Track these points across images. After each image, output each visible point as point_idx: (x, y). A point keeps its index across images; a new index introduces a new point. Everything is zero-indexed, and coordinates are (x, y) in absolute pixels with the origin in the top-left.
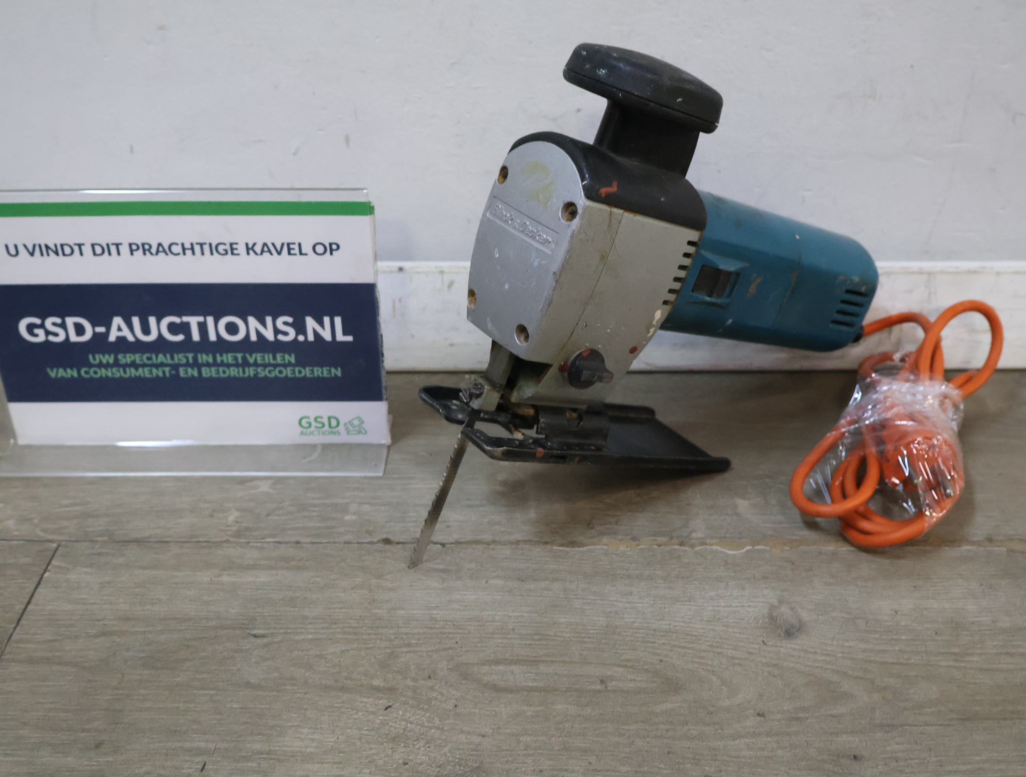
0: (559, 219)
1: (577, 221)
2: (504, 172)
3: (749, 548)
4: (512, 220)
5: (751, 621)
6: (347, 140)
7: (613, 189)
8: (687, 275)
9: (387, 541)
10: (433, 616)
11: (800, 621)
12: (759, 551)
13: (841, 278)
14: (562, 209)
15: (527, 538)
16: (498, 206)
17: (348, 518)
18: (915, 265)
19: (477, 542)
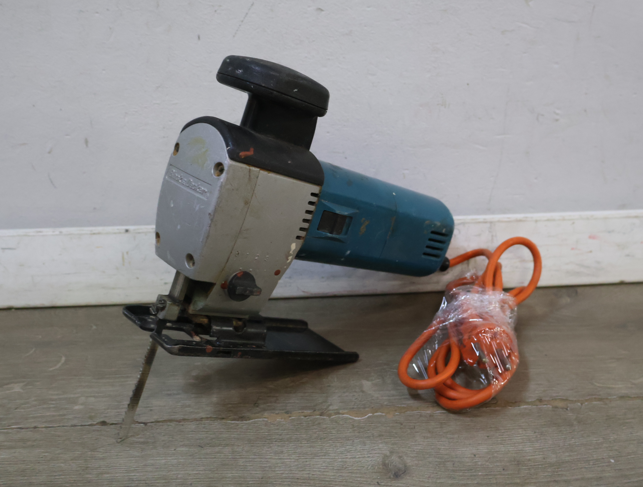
0: (212, 175)
1: (224, 175)
2: (177, 146)
3: (370, 415)
4: (181, 179)
5: (369, 468)
6: (86, 142)
7: (250, 153)
8: (313, 217)
9: (104, 423)
10: (131, 477)
11: (405, 466)
12: (377, 416)
13: (427, 222)
14: (214, 169)
15: (209, 416)
16: (172, 171)
17: (77, 407)
18: (481, 217)
19: (171, 421)
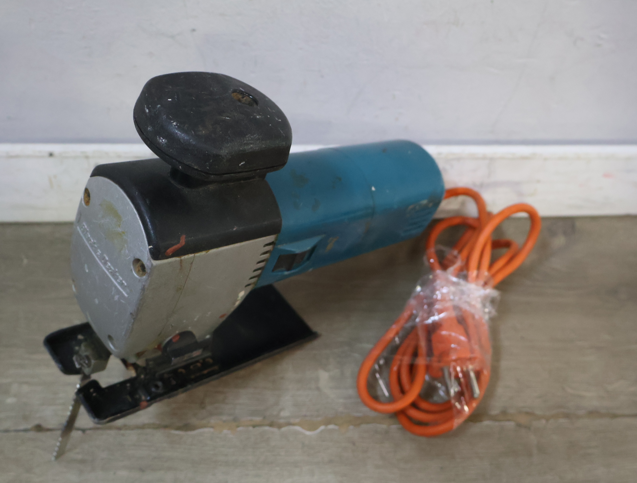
0: (131, 270)
1: (146, 278)
2: (87, 193)
3: (322, 428)
8: (266, 264)
9: (39, 428)
12: (330, 431)
14: (133, 262)
17: (9, 400)
